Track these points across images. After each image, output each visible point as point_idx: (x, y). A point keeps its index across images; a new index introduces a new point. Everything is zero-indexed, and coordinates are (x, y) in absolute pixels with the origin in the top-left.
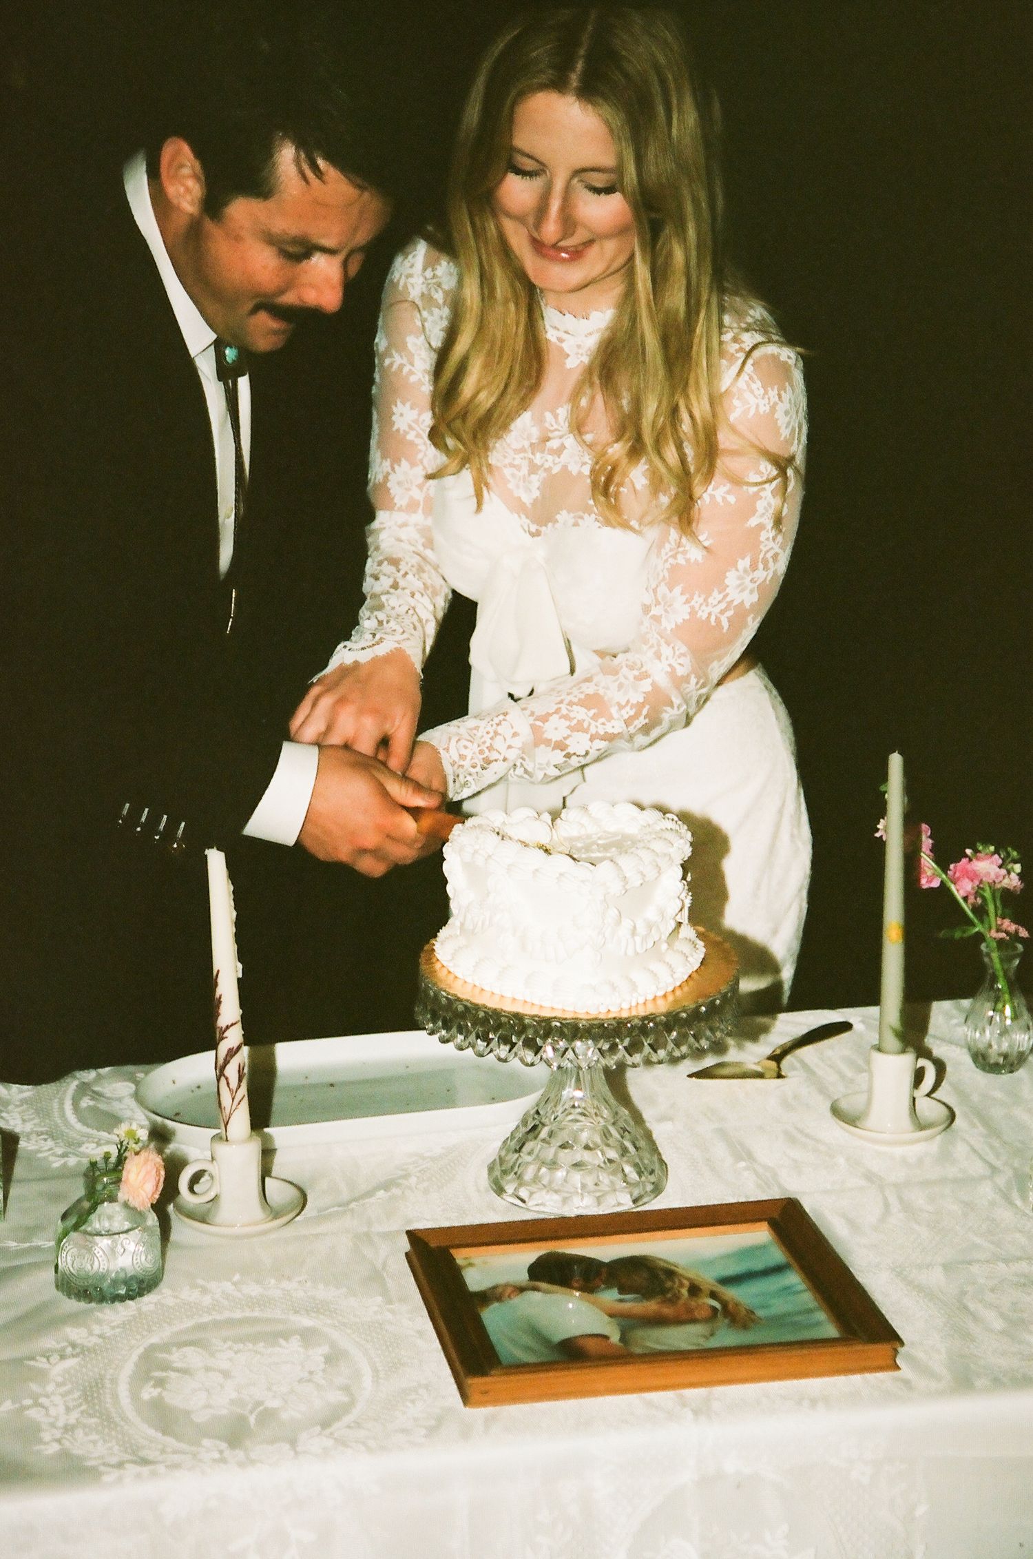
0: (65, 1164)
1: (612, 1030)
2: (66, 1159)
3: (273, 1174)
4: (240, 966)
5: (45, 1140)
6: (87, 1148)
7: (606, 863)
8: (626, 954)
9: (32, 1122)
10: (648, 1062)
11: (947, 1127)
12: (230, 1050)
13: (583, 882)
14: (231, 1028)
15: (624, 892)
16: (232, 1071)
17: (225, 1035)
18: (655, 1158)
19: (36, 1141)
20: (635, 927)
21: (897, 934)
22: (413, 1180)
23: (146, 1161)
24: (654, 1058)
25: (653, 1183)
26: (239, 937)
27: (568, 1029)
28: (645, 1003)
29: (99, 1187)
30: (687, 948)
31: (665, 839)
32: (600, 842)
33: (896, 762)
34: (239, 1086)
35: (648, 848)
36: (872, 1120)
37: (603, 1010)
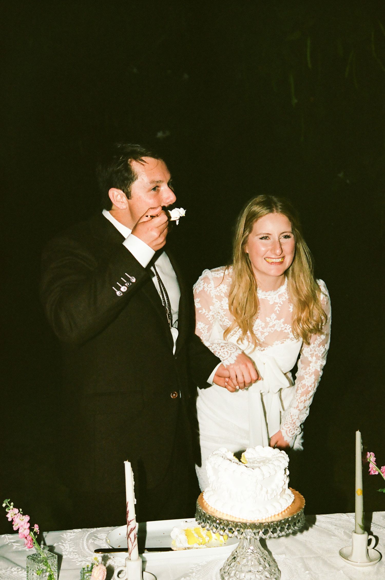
0: (81, 564)
1: (258, 526)
2: (81, 562)
3: (146, 571)
4: (135, 500)
5: (76, 555)
6: (89, 558)
7: (257, 469)
8: (264, 500)
9: (73, 548)
10: (270, 538)
11: (379, 561)
12: (132, 529)
13: (249, 475)
14: (132, 521)
15: (263, 479)
16: (132, 536)
17: (130, 523)
18: (277, 569)
19: (73, 555)
20: (267, 491)
21: (360, 493)
22: (194, 574)
23: (100, 569)
24: (272, 536)
25: (275, 578)
26: (135, 491)
27: (243, 525)
28: (271, 517)
29: (85, 577)
30: (287, 497)
31: (279, 460)
32: (258, 460)
33: (358, 434)
34: (134, 541)
35: (273, 464)
36: (352, 558)
37: (256, 519)
